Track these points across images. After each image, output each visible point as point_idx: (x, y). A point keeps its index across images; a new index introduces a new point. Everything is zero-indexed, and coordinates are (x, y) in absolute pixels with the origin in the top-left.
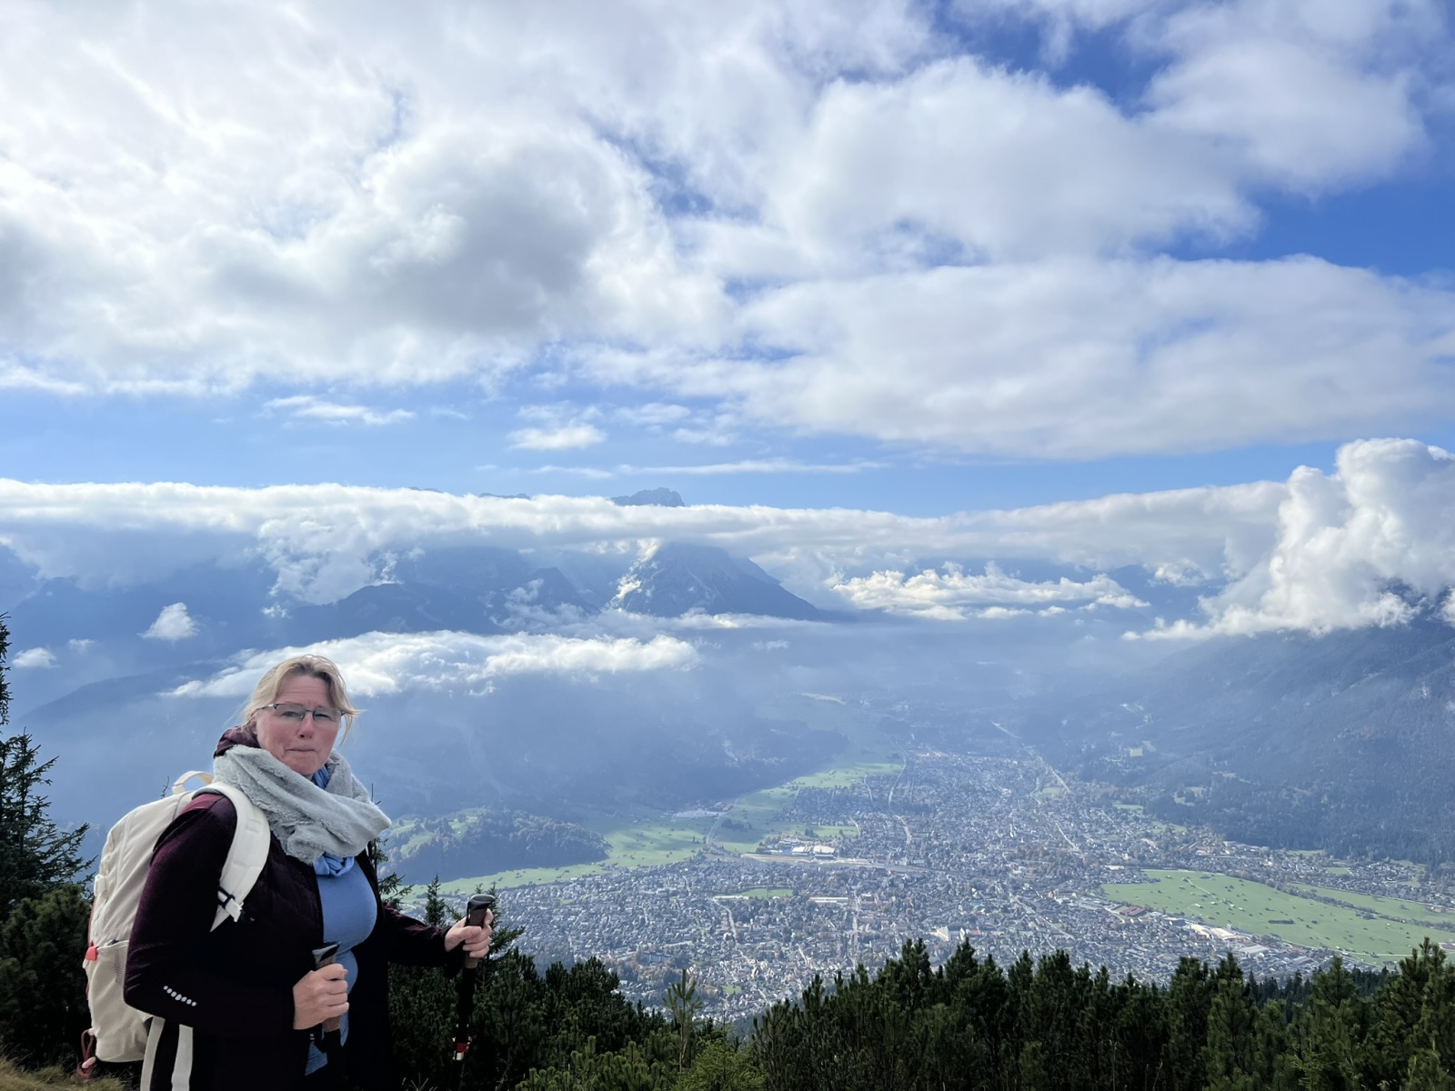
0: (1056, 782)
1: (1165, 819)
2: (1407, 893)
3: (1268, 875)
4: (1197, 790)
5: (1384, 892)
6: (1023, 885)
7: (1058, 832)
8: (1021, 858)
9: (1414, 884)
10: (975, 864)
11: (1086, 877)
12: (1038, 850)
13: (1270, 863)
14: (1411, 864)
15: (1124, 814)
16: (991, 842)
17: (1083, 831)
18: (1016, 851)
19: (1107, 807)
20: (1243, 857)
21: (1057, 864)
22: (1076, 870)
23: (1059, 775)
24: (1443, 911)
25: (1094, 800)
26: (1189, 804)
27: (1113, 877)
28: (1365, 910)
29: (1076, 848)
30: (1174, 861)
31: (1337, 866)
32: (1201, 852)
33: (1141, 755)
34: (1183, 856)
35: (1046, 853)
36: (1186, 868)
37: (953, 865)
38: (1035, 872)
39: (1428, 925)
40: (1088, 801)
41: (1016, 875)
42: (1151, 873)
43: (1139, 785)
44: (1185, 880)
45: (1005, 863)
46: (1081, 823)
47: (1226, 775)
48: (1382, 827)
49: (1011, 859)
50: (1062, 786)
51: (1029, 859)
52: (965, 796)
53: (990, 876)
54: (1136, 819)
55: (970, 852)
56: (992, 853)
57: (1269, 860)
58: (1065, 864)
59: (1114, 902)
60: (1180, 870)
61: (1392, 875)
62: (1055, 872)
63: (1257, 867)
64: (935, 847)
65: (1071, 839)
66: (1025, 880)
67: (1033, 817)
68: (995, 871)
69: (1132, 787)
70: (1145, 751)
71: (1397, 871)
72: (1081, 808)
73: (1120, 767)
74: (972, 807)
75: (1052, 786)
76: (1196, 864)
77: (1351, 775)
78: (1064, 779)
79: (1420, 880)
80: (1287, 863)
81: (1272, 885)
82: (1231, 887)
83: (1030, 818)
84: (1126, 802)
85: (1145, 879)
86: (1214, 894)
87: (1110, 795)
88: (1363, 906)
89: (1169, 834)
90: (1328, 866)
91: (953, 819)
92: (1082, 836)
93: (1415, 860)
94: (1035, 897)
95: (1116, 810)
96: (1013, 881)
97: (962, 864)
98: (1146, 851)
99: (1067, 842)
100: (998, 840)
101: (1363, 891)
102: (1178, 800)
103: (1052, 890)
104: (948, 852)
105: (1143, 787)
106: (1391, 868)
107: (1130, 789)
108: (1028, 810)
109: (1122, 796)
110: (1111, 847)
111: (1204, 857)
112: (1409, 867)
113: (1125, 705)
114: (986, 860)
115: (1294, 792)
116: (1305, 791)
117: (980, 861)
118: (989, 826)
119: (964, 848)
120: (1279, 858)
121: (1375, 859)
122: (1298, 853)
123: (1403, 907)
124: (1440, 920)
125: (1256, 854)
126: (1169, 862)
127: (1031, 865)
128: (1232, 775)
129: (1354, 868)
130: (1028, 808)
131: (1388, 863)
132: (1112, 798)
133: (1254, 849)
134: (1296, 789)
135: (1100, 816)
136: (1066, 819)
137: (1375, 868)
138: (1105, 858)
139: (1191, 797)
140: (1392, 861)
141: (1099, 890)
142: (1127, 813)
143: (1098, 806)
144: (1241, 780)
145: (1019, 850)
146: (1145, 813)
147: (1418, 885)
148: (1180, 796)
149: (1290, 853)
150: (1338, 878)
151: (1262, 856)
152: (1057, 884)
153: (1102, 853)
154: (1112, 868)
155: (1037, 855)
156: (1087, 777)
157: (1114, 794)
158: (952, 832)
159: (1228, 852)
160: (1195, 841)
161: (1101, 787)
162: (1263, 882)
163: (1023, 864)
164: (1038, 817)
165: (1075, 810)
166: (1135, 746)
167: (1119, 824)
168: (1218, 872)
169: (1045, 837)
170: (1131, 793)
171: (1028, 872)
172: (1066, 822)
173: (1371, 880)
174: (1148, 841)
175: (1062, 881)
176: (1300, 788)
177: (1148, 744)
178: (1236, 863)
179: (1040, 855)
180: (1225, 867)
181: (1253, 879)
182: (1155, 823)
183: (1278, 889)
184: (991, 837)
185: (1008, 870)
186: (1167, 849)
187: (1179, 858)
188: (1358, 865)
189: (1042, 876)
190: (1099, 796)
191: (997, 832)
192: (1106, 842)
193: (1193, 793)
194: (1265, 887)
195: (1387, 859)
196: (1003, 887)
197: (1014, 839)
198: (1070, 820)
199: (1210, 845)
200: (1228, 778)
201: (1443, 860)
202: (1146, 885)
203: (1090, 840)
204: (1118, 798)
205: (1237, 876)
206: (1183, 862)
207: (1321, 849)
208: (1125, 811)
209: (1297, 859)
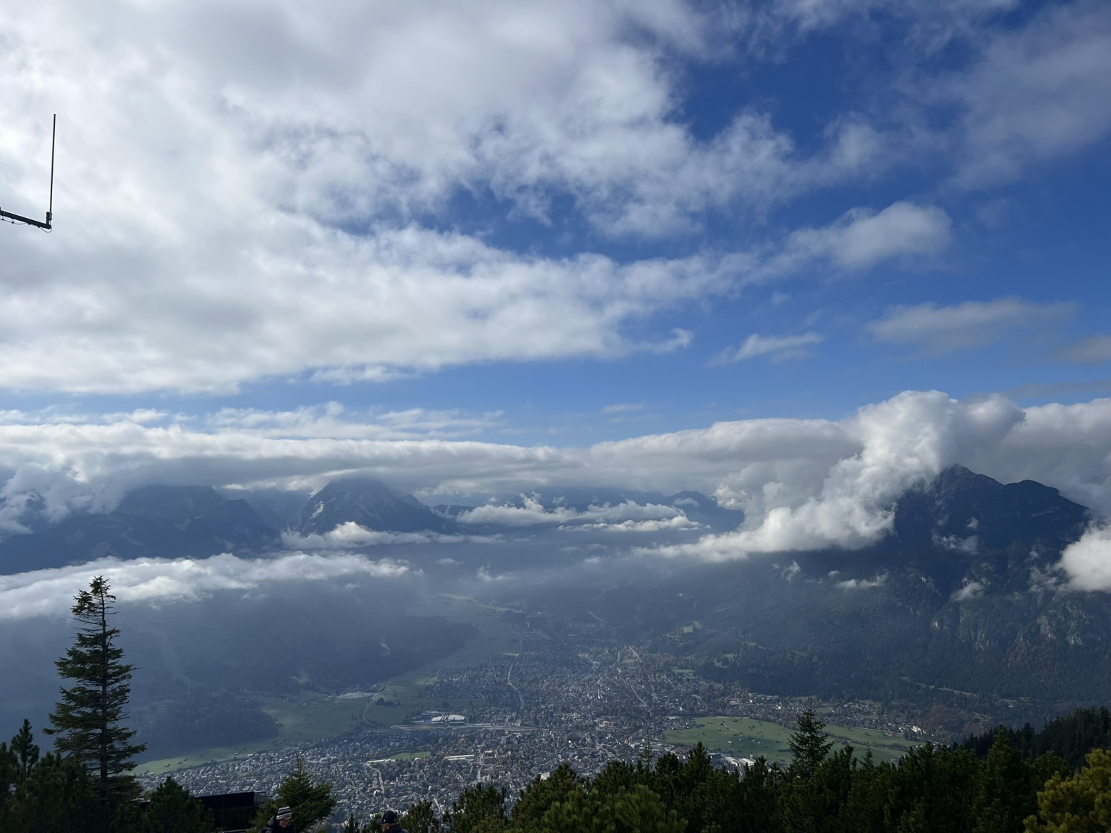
0: (632, 654)
1: (708, 678)
2: (870, 724)
3: (778, 715)
4: (730, 656)
5: (855, 724)
6: (607, 736)
7: (633, 693)
8: (605, 715)
9: (874, 717)
10: (571, 721)
11: (652, 726)
12: (618, 707)
13: (779, 707)
14: (872, 703)
15: (680, 677)
16: (584, 704)
17: (651, 691)
18: (602, 709)
19: (668, 671)
20: (762, 704)
21: (631, 718)
22: (645, 722)
23: (634, 649)
24: (894, 736)
25: (658, 667)
26: (724, 667)
27: (671, 725)
28: (842, 738)
29: (645, 705)
30: (714, 711)
31: (824, 707)
32: (733, 702)
33: (692, 631)
34: (721, 705)
35: (624, 710)
36: (722, 715)
37: (555, 724)
38: (615, 724)
39: (884, 746)
40: (654, 668)
41: (601, 728)
42: (698, 721)
43: (691, 654)
44: (722, 724)
45: (593, 719)
46: (649, 685)
47: (750, 644)
48: (853, 676)
49: (598, 716)
50: (636, 657)
51: (611, 715)
52: (566, 669)
53: (583, 730)
54: (688, 680)
55: (568, 712)
56: (584, 712)
57: (779, 705)
58: (637, 717)
59: (672, 744)
60: (718, 717)
61: (860, 711)
62: (630, 724)
63: (771, 711)
64: (542, 710)
65: (642, 698)
66: (608, 731)
67: (615, 683)
68: (586, 726)
69: (686, 656)
70: (695, 629)
71: (864, 708)
72: (650, 674)
73: (677, 642)
74: (570, 677)
75: (629, 658)
76: (729, 712)
77: (832, 640)
78: (637, 652)
79: (878, 714)
80: (791, 706)
81: (781, 724)
82: (754, 727)
83: (613, 684)
84: (682, 667)
85: (693, 725)
86: (741, 733)
87: (670, 663)
88: (841, 735)
89: (711, 690)
90: (818, 707)
91: (556, 687)
92: (650, 695)
93: (876, 699)
94: (615, 744)
95: (674, 674)
96: (599, 732)
97: (562, 722)
98: (695, 704)
99: (639, 701)
100: (589, 701)
101: (841, 724)
102: (717, 664)
103: (627, 738)
104: (552, 713)
105: (693, 656)
106: (859, 706)
107: (684, 658)
108: (611, 677)
109: (678, 663)
110: (670, 702)
111: (735, 706)
112: (871, 705)
113: (681, 595)
114: (580, 718)
115: (795, 654)
116: (802, 654)
117: (575, 719)
118: (583, 691)
119: (563, 709)
120: (785, 704)
121: (849, 700)
122: (798, 699)
123: (867, 734)
124: (891, 742)
125: (770, 701)
126: (711, 711)
127: (613, 719)
128: (754, 644)
129: (835, 709)
130: (611, 676)
131: (857, 702)
132: (671, 665)
133: (769, 697)
134: (796, 652)
135: (663, 679)
136: (638, 683)
137: (849, 706)
138: (666, 712)
139: (726, 662)
140: (860, 701)
141: (661, 735)
142: (682, 676)
143: (661, 671)
144: (760, 647)
145: (604, 709)
146: (694, 675)
147: (877, 718)
148: (718, 661)
149: (793, 699)
150: (824, 715)
151: (774, 703)
152: (631, 733)
153: (664, 707)
154: (671, 718)
155: (617, 711)
156: (654, 650)
157: (673, 662)
158: (555, 697)
159: (751, 701)
160: (729, 694)
161: (664, 657)
162: (775, 722)
163: (606, 719)
164: (618, 682)
165: (645, 675)
166: (687, 625)
167: (676, 685)
168: (745, 716)
169: (624, 697)
170: (684, 661)
171: (610, 725)
172: (639, 685)
173: (846, 715)
174: (696, 696)
175: (635, 731)
176: (799, 651)
177: (697, 623)
178: (757, 709)
179: (620, 711)
180: (749, 712)
181: (768, 720)
182: (701, 682)
183: (785, 726)
184: (584, 700)
185: (595, 724)
186: (709, 701)
187: (717, 708)
188: (838, 705)
189: (620, 728)
190: (662, 664)
191: (588, 695)
192: (667, 699)
193: (727, 659)
194: (776, 726)
195: (856, 700)
196: (592, 738)
197: (601, 700)
198: (642, 683)
199: (739, 697)
200: (751, 646)
201: (892, 699)
202: (695, 729)
203: (654, 696)
204: (676, 665)
205: (757, 718)
206: (720, 711)
207: (814, 695)
208: (681, 674)
209: (797, 703)
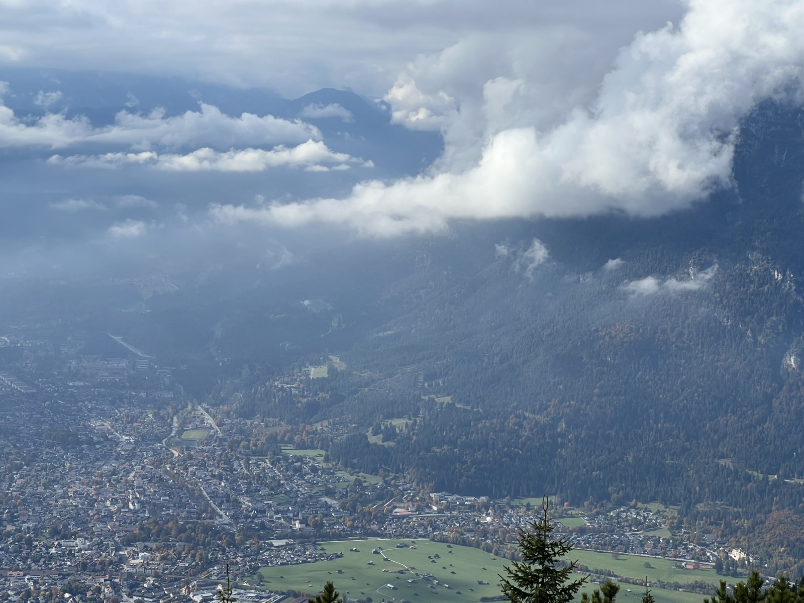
0: (202, 421)
1: (353, 466)
2: (655, 546)
3: (485, 534)
4: (399, 423)
5: (627, 547)
6: (144, 581)
7: (201, 496)
8: (144, 540)
9: (664, 534)
10: (71, 555)
11: (239, 559)
12: (170, 525)
13: (489, 519)
14: (662, 507)
15: (298, 464)
16: (100, 520)
17: (238, 492)
18: (137, 531)
19: (274, 454)
20: (455, 513)
21: (197, 544)
22: (224, 550)
23: (207, 411)
24: (696, 567)
25: (255, 445)
26: (386, 444)
27: (277, 557)
28: (601, 573)
29: (226, 519)
30: (363, 527)
31: (572, 516)
32: (399, 511)
33: (326, 376)
34: (376, 517)
35: (181, 530)
36: (378, 535)
37: (36, 561)
38: (163, 558)
39: (677, 586)
40: (248, 447)
41: (134, 567)
42: (331, 547)
43: (321, 420)
44: (375, 552)
45: (118, 549)
46: (235, 481)
47: (439, 400)
48: (630, 459)
49: (129, 542)
50: (211, 427)
51: (156, 541)
52: (62, 452)
53: (95, 571)
54: (314, 470)
55: (65, 537)
56: (99, 536)
57: (488, 515)
58: (209, 543)
59: (276, 592)
60: (371, 539)
61: (638, 523)
62: (193, 556)
63: (471, 526)
64: (9, 534)
65: (220, 505)
66: (147, 572)
67: (166, 477)
68: (102, 563)
69: (311, 424)
70: (331, 370)
71: (645, 518)
72: (238, 458)
73: (295, 396)
74: (71, 469)
75: (196, 428)
76: (391, 530)
77: (596, 391)
78: (214, 417)
79: (671, 528)
80: (511, 516)
81: (488, 549)
82: (437, 556)
83: (161, 479)
84: (302, 446)
85: (321, 555)
86: (413, 569)
87: (279, 438)
88: (599, 568)
89: (358, 489)
90: (561, 517)
91: (40, 489)
92: (236, 501)
93: (666, 502)
94: (161, 597)
95: (286, 458)
96: (130, 575)
97: (51, 557)
98: (325, 515)
99: (214, 511)
100: (110, 515)
101: (600, 548)
102: (372, 439)
103: (187, 583)
104: (29, 542)
105: (325, 423)
106: (638, 514)
107: (308, 427)
108: (158, 467)
109: (296, 438)
110: (277, 513)
111: (403, 517)
112: (659, 511)
113: (306, 302)
114: (90, 548)
115: (525, 418)
116: (538, 417)
117: (80, 550)
118: (98, 494)
119: (55, 533)
120: (500, 511)
121: (619, 504)
122: (525, 501)
123: (648, 566)
124: (691, 579)
125: (472, 507)
126: (357, 528)
127: (158, 549)
128: (447, 399)
129: (592, 518)
130: (158, 464)
131: (634, 507)
132: (282, 441)
133: (469, 500)
134: (527, 414)
135: (264, 468)
136: (213, 476)
137: (618, 515)
138: (266, 531)
139: (390, 434)
140: (639, 505)
141: (255, 577)
142: (302, 462)
143: (261, 453)
144: (458, 406)
145: (142, 528)
146: (327, 460)
147: (668, 535)
148: (375, 433)
149: (515, 502)
150: (571, 532)
151: (479, 510)
152: (195, 575)
153: (263, 523)
154: (276, 543)
155: (168, 533)
156: (247, 412)
157: (284, 436)
158: (38, 508)
159: (435, 508)
160: (392, 495)
161: (267, 426)
162: (478, 546)
163: (146, 549)
164: (173, 476)
165: (228, 462)
166: (317, 363)
167: (289, 479)
168: (421, 536)
169: (182, 506)
170: (308, 433)
171: (153, 560)
172: (215, 481)
173: (612, 532)
174: (328, 500)
175: (204, 569)
176: (533, 412)
177: (336, 360)
178: (445, 523)
179: (173, 533)
180: (430, 529)
181: (465, 543)
182: (339, 474)
183: (497, 554)
184: (99, 512)
185: (122, 560)
186: (354, 509)
187: (369, 522)
188: (598, 513)
189: (174, 564)
190: (263, 439)
191: (108, 503)
192: (270, 506)
193: (394, 428)
194: (480, 553)
195: (633, 503)
196: (115, 586)
197: (135, 512)
198: (220, 477)
199: (412, 500)
200: (442, 404)
201: (699, 501)
202: (323, 563)
203: (246, 502)
204: (291, 441)
205: (444, 540)
206: (375, 527)
207: (554, 494)
208: (300, 459)
209: (523, 510)
